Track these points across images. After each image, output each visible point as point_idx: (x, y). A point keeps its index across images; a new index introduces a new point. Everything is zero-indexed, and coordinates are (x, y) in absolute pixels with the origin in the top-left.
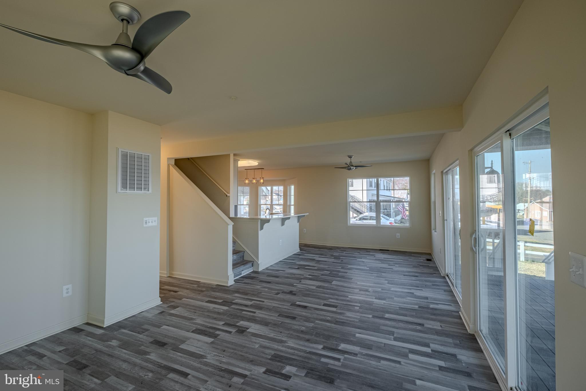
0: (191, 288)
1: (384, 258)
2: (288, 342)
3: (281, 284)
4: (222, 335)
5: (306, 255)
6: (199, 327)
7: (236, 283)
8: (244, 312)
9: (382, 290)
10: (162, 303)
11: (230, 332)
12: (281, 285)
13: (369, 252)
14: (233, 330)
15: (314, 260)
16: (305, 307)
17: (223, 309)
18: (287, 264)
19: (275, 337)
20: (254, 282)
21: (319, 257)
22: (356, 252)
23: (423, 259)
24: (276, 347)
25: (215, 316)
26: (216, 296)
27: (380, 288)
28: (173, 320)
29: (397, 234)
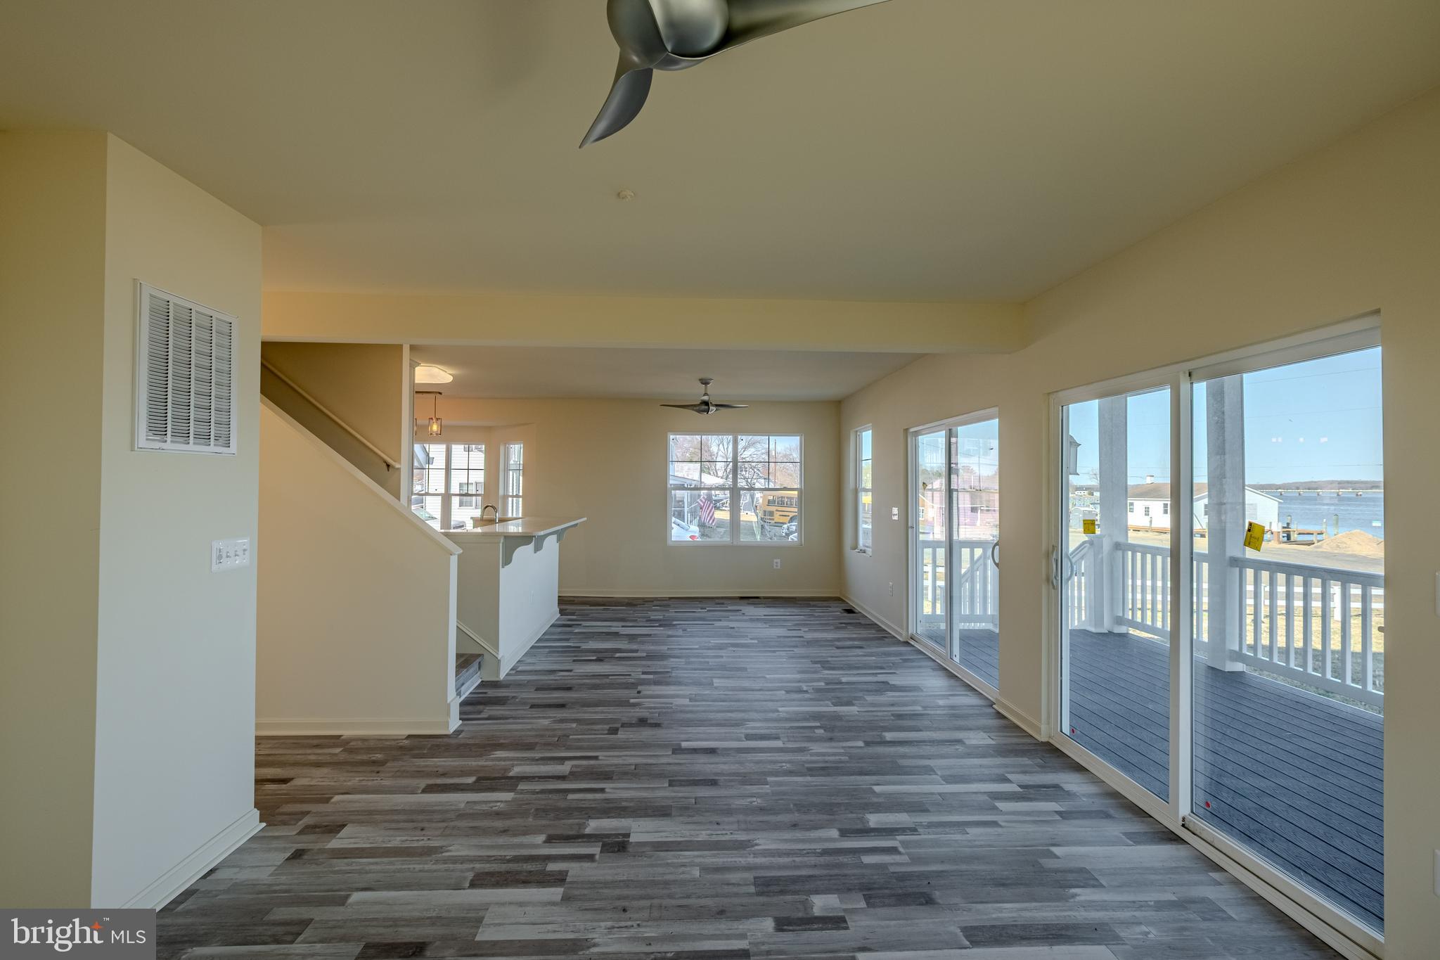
0: (328, 759)
1: (765, 615)
2: (757, 841)
3: (597, 705)
4: (575, 870)
5: (584, 623)
6: (478, 866)
7: (466, 722)
8: (571, 796)
9: (827, 684)
10: (264, 824)
11: (590, 858)
12: (600, 709)
13: (723, 604)
14: (595, 850)
15: (616, 634)
16: (712, 751)
17: (502, 801)
18: (558, 652)
19: (714, 838)
20: (519, 712)
21: (623, 626)
22: (697, 608)
23: (837, 610)
24: (742, 862)
25: (499, 824)
26: (441, 770)
27: (818, 680)
28: (367, 868)
29: (775, 561)
